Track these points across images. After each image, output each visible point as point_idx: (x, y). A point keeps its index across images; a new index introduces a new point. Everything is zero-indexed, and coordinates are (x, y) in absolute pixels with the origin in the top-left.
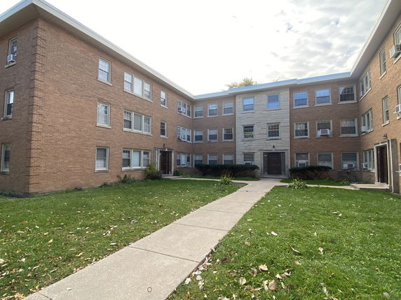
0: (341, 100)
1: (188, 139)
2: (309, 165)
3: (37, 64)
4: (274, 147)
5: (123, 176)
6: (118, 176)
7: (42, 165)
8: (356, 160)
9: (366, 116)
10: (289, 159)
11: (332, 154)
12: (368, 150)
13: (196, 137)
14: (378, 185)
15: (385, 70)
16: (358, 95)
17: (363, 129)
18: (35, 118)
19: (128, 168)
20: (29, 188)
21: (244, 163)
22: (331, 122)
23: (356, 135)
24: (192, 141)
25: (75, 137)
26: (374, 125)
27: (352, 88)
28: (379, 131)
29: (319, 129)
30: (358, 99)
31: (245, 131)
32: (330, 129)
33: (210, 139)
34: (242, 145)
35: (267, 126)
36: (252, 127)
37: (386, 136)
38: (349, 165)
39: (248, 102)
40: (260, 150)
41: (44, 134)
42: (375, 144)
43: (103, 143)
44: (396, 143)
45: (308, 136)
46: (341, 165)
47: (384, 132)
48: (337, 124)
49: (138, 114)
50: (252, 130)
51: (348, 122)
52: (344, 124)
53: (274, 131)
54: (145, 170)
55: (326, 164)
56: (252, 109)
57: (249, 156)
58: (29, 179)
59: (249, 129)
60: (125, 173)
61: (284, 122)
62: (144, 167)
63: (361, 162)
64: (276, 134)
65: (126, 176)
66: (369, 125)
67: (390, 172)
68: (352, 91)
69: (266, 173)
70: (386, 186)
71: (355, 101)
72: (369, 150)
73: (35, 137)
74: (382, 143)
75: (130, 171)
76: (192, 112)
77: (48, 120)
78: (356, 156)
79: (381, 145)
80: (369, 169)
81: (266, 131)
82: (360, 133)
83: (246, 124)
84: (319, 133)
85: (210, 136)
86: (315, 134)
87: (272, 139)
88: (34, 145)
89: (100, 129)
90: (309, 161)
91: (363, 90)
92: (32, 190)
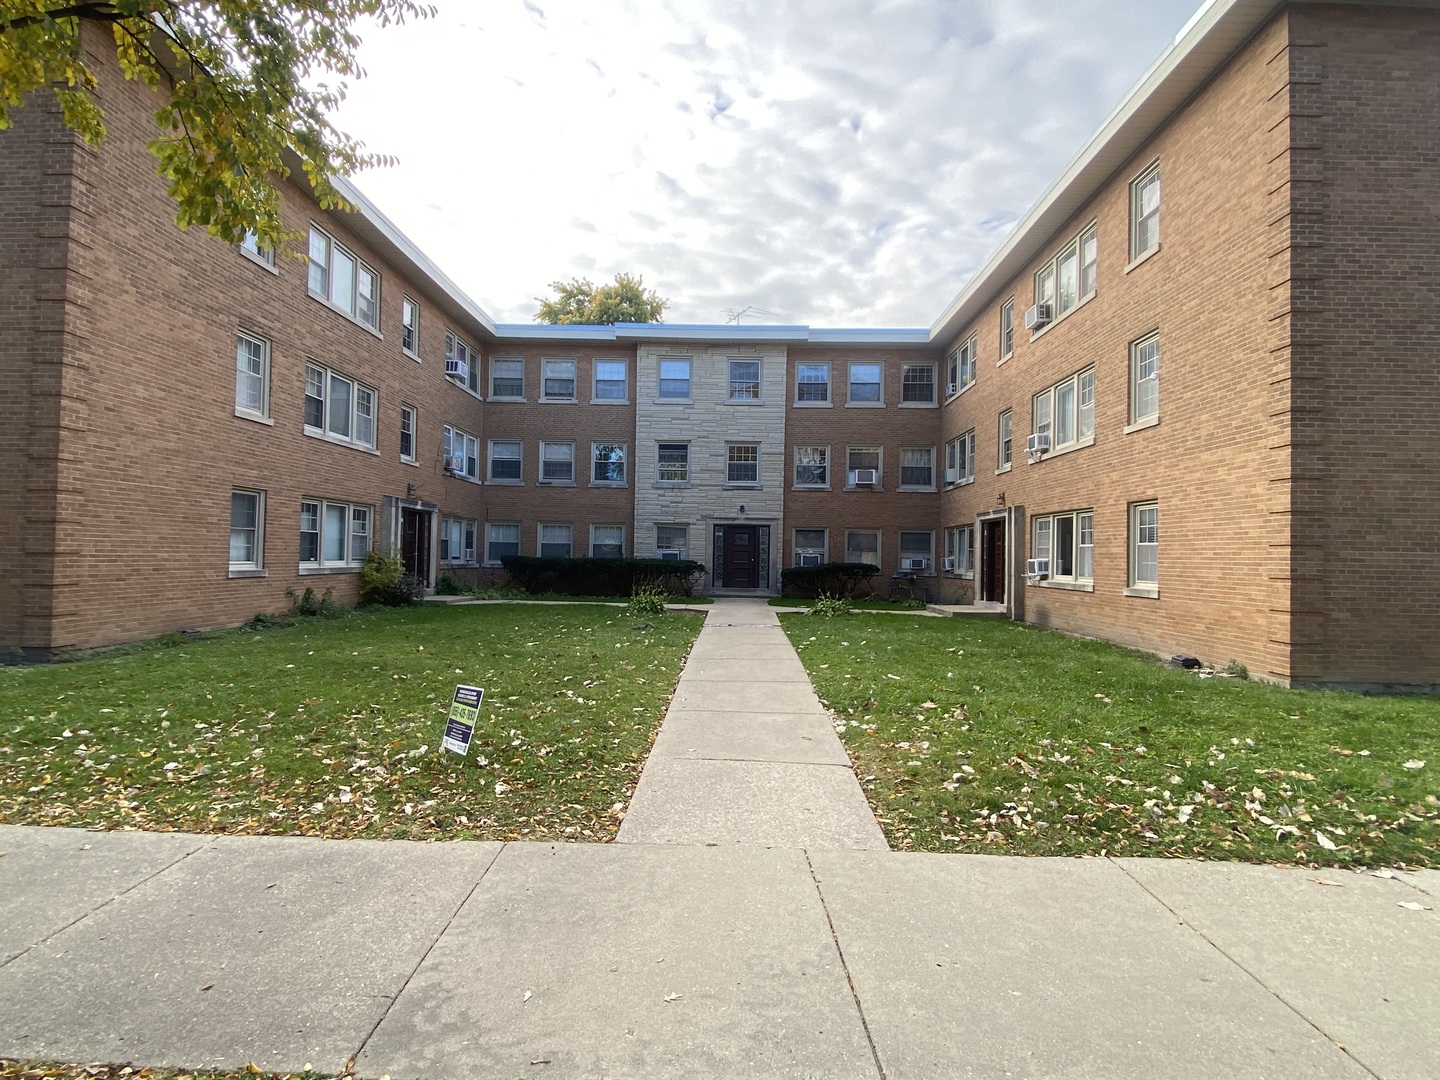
0: (906, 399)
1: (471, 472)
2: (826, 562)
3: (75, 183)
4: (742, 508)
5: (300, 593)
6: (290, 594)
7: (88, 550)
8: (929, 550)
9: (957, 445)
10: (780, 545)
11: (879, 533)
12: (957, 527)
13: (495, 463)
14: (981, 606)
15: (1009, 348)
16: (942, 389)
17: (951, 475)
18: (70, 380)
19: (311, 565)
20: (48, 629)
21: (659, 554)
22: (880, 451)
23: (932, 489)
24: (483, 477)
25: (176, 452)
26: (977, 469)
27: (930, 371)
28: (988, 484)
29: (852, 468)
30: (941, 400)
31: (662, 458)
32: (877, 468)
33: (547, 473)
34: (653, 501)
35: (724, 451)
36: (685, 447)
37: (1002, 498)
38: (915, 563)
39: (675, 370)
40: (704, 518)
41: (92, 440)
42: (979, 515)
43: (250, 476)
44: (1023, 514)
45: (826, 486)
46: (897, 562)
47: (999, 488)
48: (892, 459)
49: (343, 379)
50: (684, 458)
51: (917, 455)
52: (910, 459)
53: (742, 464)
54: (361, 575)
55: (867, 559)
56: (686, 395)
57: (669, 532)
58: (50, 597)
59: (674, 452)
60: (308, 583)
61: (772, 442)
62: (355, 565)
63: (939, 556)
64: (750, 472)
65: (309, 592)
66: (963, 467)
67: (1010, 576)
68: (930, 378)
69: (719, 583)
70: (999, 608)
71: (934, 405)
72: (961, 528)
73: (69, 449)
74: (995, 512)
75: (317, 575)
76: (485, 380)
77: (102, 387)
78: (929, 541)
79: (992, 516)
80: (957, 572)
81: (722, 463)
82: (942, 482)
83: (667, 436)
84: (853, 478)
85: (546, 464)
86: (843, 481)
87: (738, 488)
88: (67, 476)
89: (243, 425)
90: (826, 550)
91: (954, 380)
92: (60, 637)
